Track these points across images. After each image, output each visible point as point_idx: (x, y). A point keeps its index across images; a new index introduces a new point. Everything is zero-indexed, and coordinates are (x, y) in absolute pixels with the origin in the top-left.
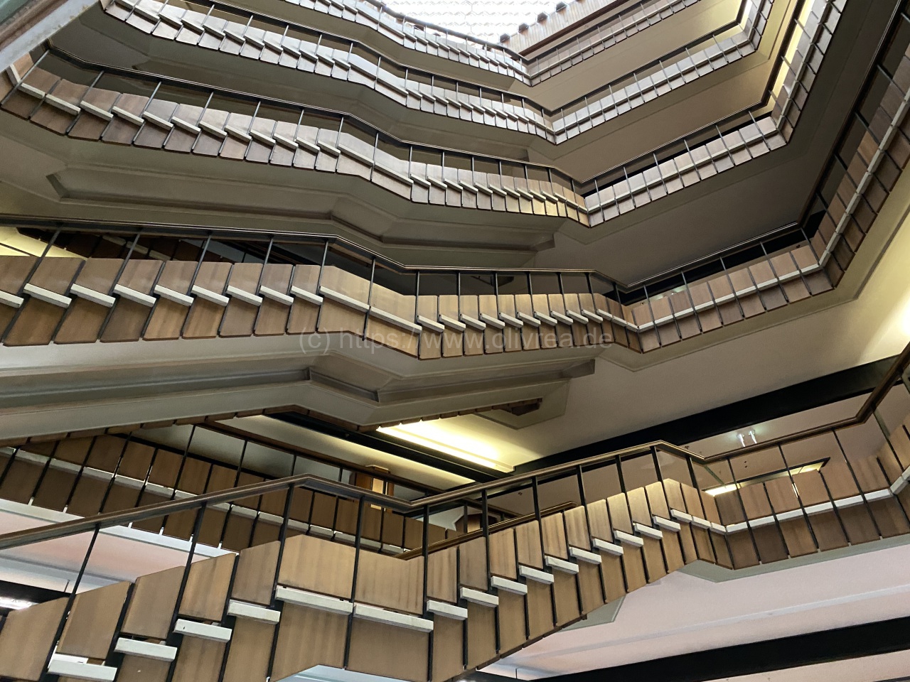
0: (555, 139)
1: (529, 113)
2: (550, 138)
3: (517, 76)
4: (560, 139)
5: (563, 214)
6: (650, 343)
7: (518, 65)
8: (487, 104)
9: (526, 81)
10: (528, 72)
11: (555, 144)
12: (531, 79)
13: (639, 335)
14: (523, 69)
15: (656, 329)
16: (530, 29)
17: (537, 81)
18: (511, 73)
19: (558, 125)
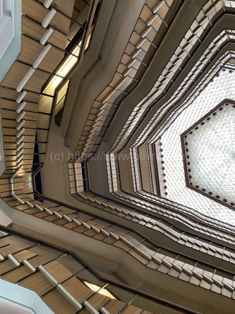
0: (131, 148)
1: (141, 142)
2: (132, 146)
3: (150, 141)
4: (130, 149)
5: (112, 147)
6: (70, 165)
7: (153, 142)
8: (148, 132)
9: (148, 143)
10: (150, 144)
11: (130, 148)
12: (148, 144)
13: (73, 163)
14: (151, 143)
15: (74, 168)
16: (160, 146)
17: (147, 146)
18: (152, 139)
19: (134, 150)
